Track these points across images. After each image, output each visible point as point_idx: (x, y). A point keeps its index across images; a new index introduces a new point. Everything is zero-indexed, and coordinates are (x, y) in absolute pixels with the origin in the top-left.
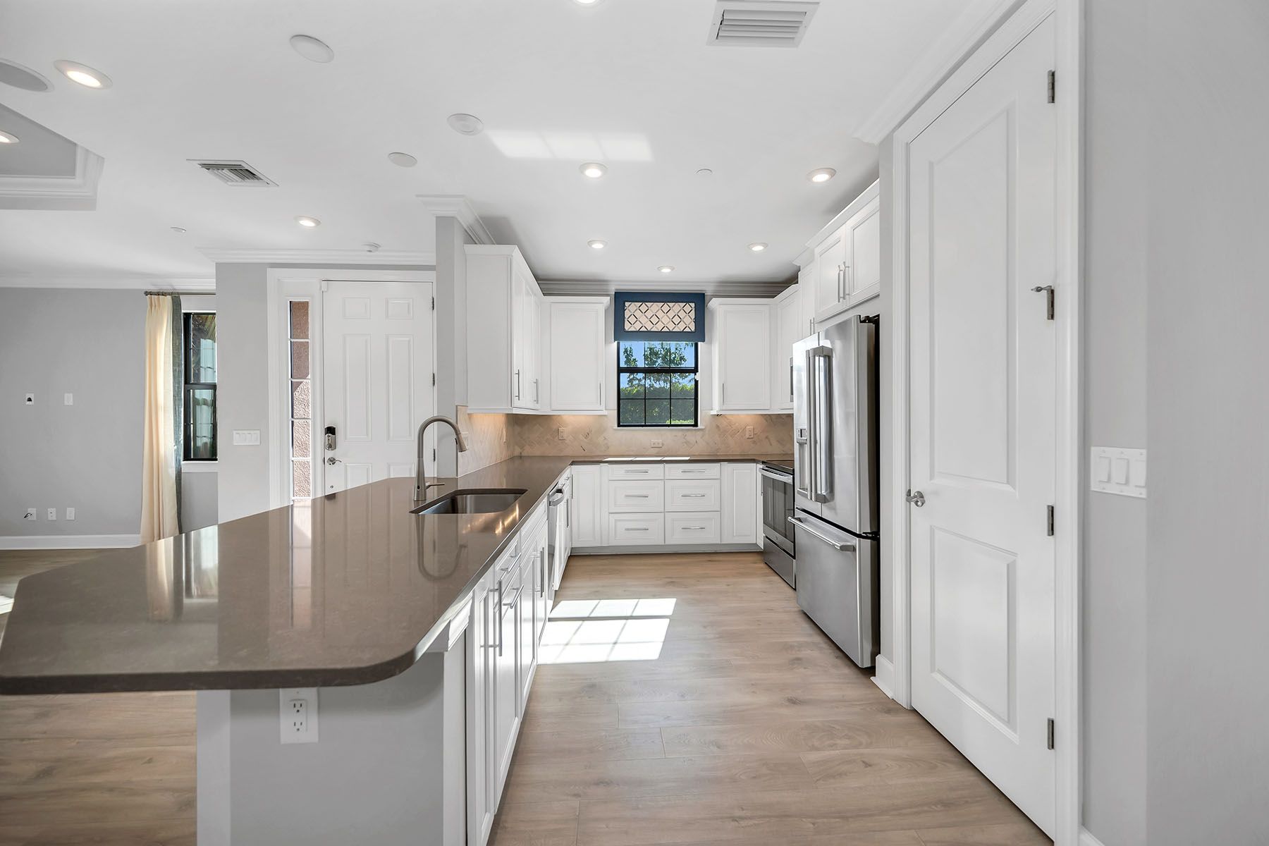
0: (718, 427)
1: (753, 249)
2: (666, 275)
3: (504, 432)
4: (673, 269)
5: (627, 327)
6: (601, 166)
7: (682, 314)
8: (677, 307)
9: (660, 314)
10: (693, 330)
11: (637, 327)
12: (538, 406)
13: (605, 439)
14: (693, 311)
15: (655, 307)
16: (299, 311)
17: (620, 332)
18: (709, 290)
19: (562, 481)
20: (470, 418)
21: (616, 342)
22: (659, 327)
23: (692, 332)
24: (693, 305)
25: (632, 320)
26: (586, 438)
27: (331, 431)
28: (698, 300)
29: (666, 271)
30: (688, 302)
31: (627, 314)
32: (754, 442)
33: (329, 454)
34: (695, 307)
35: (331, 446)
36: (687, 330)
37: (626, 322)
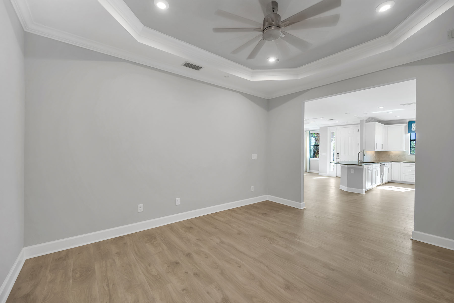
3: (374, 155)
5: (412, 130)
12: (383, 149)
16: (333, 133)
17: (410, 131)
19: (385, 164)
20: (366, 152)
21: (409, 134)
26: (399, 157)
27: (338, 153)
31: (412, 127)
33: (338, 157)
35: (338, 156)
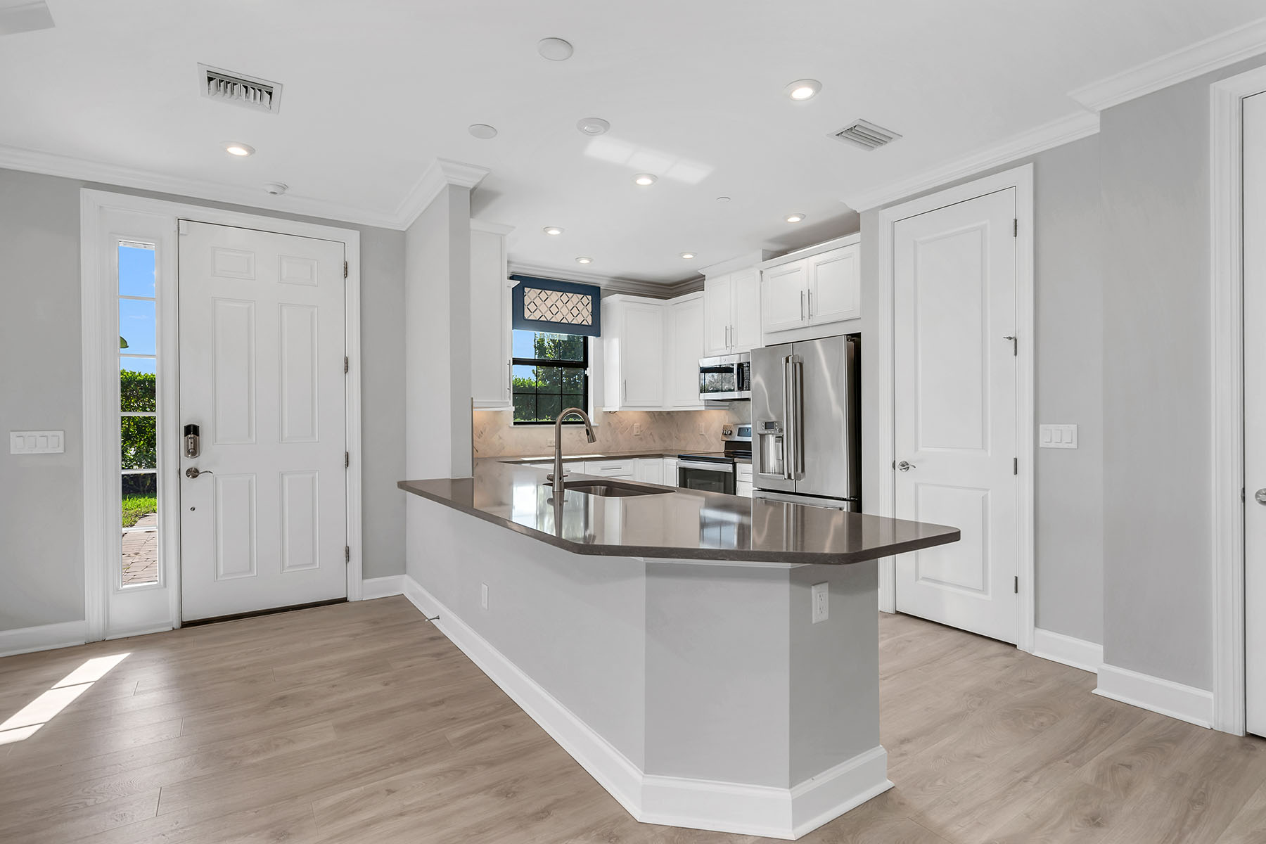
0: (609, 424)
1: (684, 257)
2: (583, 267)
4: (591, 260)
5: (527, 314)
6: (654, 177)
7: (580, 306)
8: (576, 298)
9: (559, 304)
10: (590, 324)
11: (536, 316)
13: (500, 438)
14: (590, 304)
15: (555, 296)
17: (519, 320)
18: (603, 284)
22: (557, 319)
23: (589, 326)
24: (590, 297)
25: (532, 307)
26: (479, 438)
27: (192, 430)
28: (593, 292)
29: (584, 261)
30: (585, 294)
31: (527, 300)
32: (641, 439)
33: (189, 463)
34: (592, 300)
35: (194, 451)
36: (585, 323)
37: (526, 310)
